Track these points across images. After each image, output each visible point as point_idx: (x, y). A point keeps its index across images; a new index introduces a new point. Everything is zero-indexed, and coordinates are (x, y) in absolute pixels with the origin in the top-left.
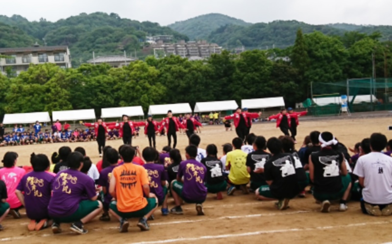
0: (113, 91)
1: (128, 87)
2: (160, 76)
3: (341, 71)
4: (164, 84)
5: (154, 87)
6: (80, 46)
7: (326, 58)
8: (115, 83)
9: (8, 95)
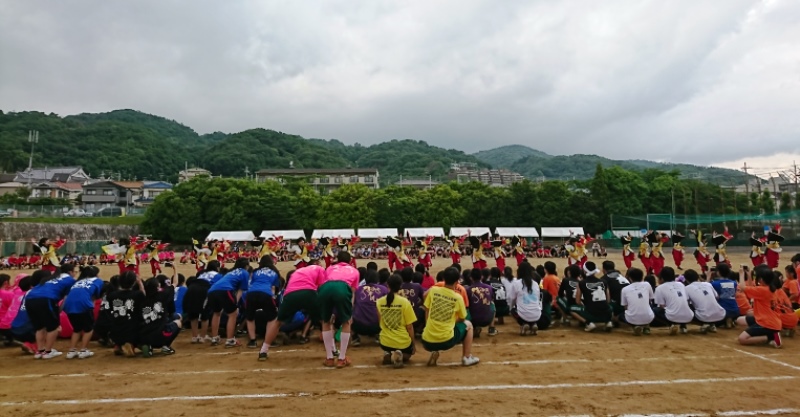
0: (417, 212)
1: (431, 209)
2: (462, 200)
3: (640, 205)
4: (466, 208)
5: (456, 210)
6: (389, 169)
7: (626, 192)
8: (419, 204)
9: (319, 212)
